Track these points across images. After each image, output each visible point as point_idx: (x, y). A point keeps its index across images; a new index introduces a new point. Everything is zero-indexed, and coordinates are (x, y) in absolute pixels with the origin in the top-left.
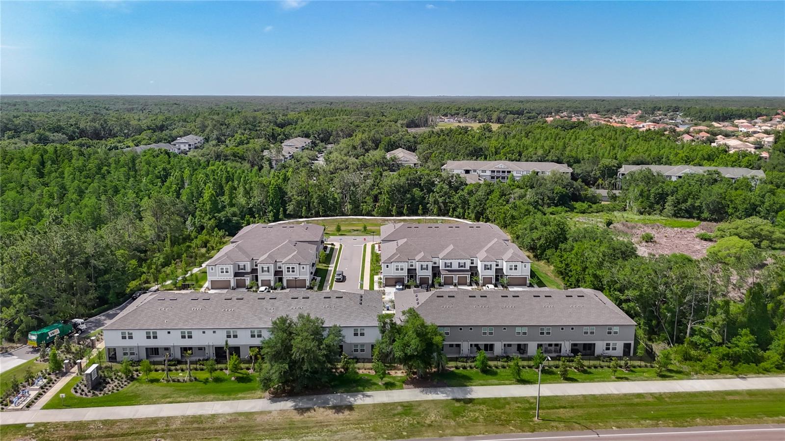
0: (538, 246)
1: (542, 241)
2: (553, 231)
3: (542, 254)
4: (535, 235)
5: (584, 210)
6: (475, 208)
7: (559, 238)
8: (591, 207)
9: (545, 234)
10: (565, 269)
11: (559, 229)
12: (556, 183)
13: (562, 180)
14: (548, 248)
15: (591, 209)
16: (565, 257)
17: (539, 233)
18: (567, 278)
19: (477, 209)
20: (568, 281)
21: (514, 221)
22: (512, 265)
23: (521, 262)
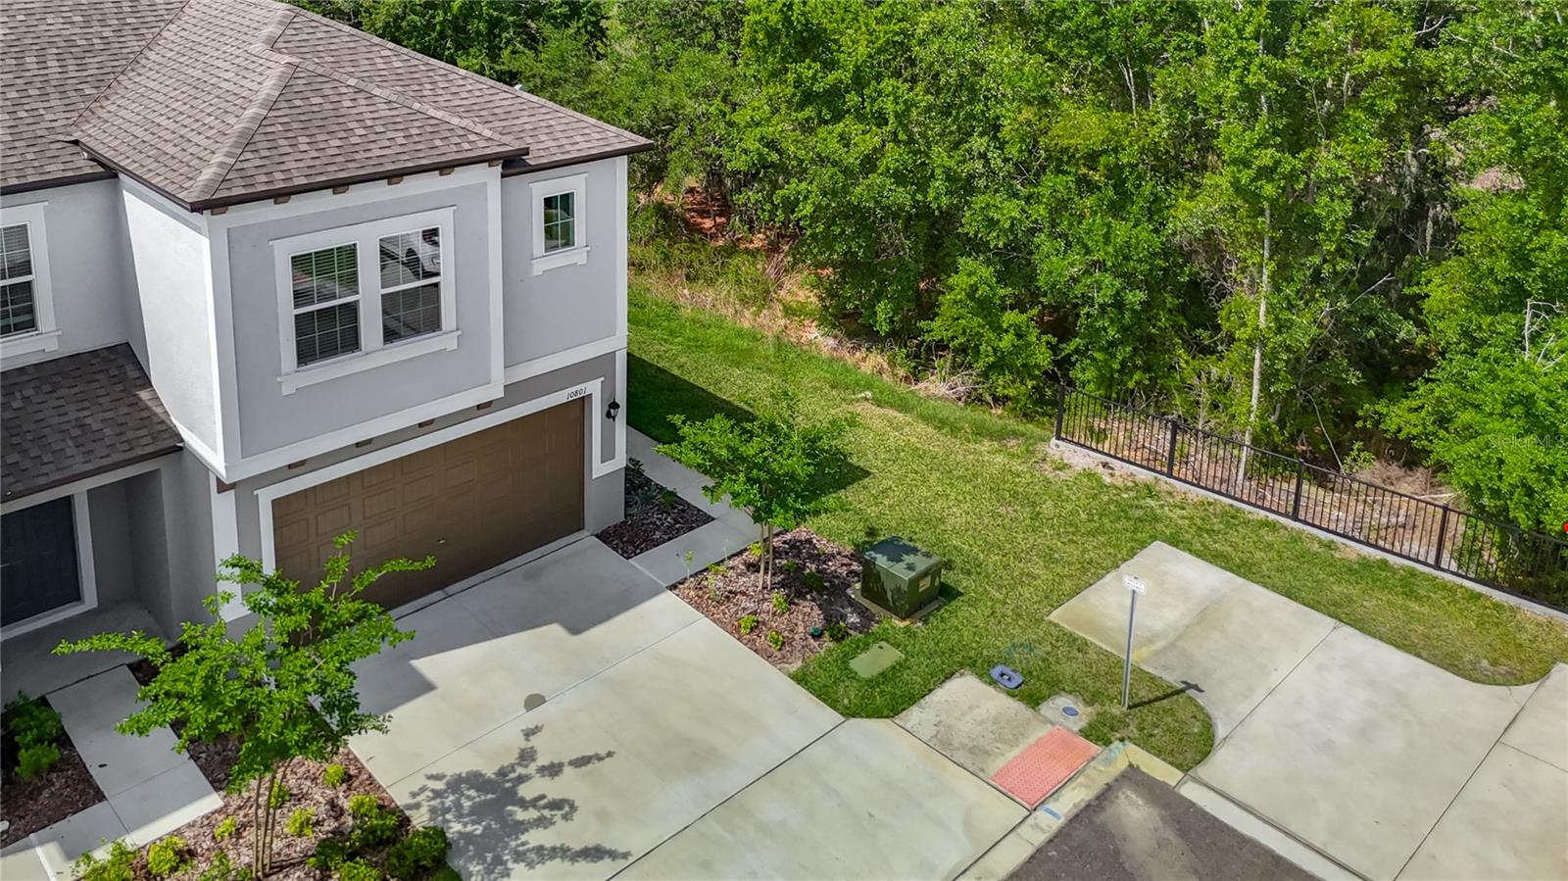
22: (349, 254)
23: (499, 169)
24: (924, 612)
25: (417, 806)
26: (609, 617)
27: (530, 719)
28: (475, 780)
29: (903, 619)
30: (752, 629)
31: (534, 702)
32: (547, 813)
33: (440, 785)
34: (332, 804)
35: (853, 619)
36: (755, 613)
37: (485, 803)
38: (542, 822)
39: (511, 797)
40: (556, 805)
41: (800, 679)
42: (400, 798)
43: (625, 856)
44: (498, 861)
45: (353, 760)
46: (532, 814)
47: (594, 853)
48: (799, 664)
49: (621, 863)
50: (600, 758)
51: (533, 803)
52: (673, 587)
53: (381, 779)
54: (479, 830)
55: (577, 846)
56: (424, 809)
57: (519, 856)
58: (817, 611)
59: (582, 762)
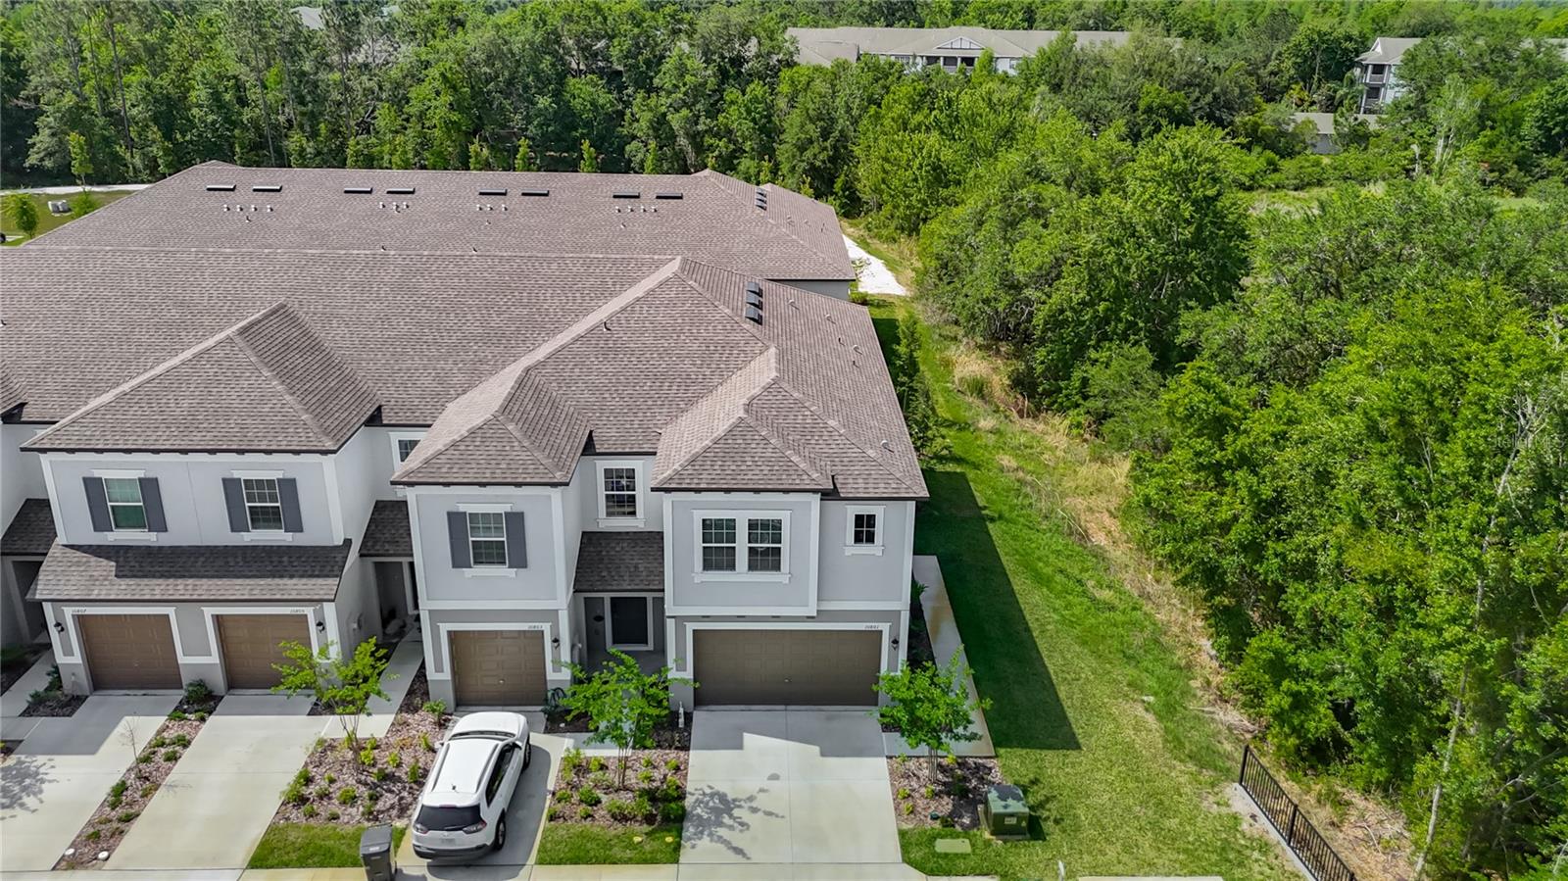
0: (1039, 319)
1: (1069, 290)
2: (1138, 219)
3: (1061, 370)
4: (1030, 252)
5: (1252, 177)
6: (802, 149)
7: (1182, 269)
8: (1276, 170)
9: (1088, 241)
10: (1254, 549)
11: (1187, 209)
12: (1148, 73)
13: (1172, 64)
14: (1105, 337)
15: (1276, 176)
16: (1260, 426)
17: (1054, 239)
18: (1270, 639)
19: (808, 154)
20: (1279, 669)
21: (944, 192)
22: (731, 524)
23: (819, 496)
24: (1005, 837)
25: (693, 794)
26: (844, 756)
27: (766, 784)
28: (722, 797)
29: (992, 834)
30: (904, 798)
31: (774, 777)
32: (736, 825)
33: (708, 791)
34: (665, 776)
35: (966, 821)
36: (914, 790)
37: (718, 808)
38: (731, 828)
39: (729, 811)
40: (742, 824)
41: (902, 834)
42: (690, 788)
43: (748, 858)
44: (702, 833)
45: (686, 762)
46: (731, 822)
47: (738, 851)
48: (911, 826)
49: (744, 860)
50: (777, 816)
51: (735, 819)
52: (890, 757)
53: (689, 777)
54: (706, 816)
55: (734, 845)
56: (695, 797)
57: (711, 835)
58: (950, 806)
59: (769, 814)
